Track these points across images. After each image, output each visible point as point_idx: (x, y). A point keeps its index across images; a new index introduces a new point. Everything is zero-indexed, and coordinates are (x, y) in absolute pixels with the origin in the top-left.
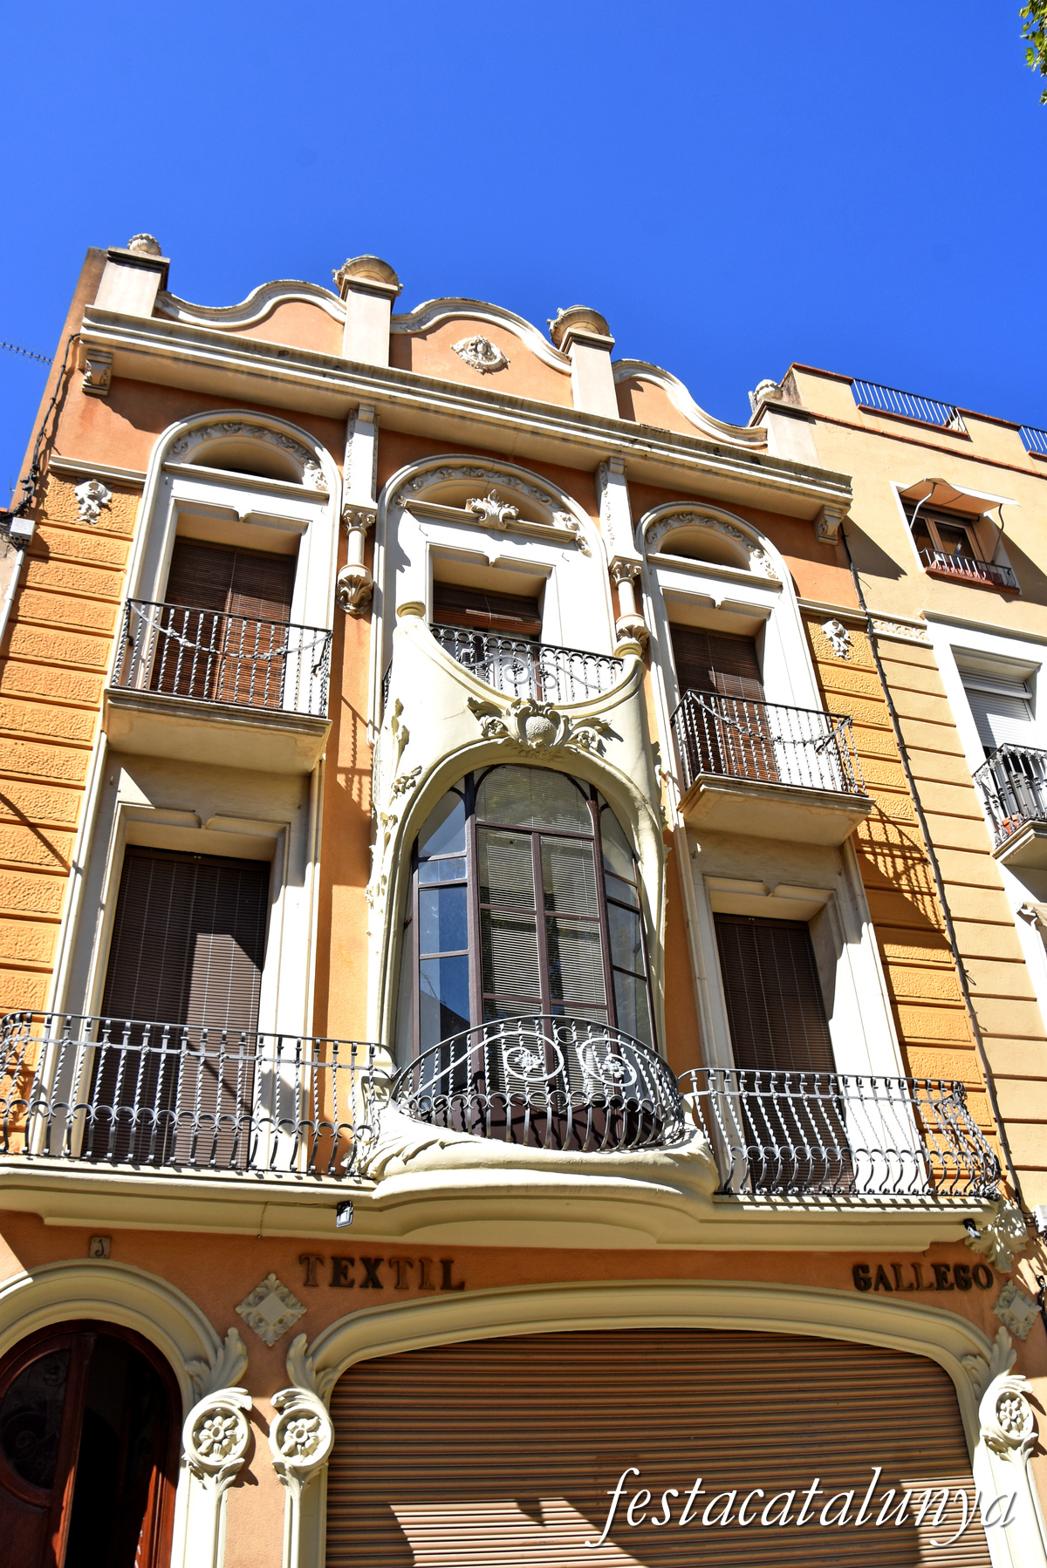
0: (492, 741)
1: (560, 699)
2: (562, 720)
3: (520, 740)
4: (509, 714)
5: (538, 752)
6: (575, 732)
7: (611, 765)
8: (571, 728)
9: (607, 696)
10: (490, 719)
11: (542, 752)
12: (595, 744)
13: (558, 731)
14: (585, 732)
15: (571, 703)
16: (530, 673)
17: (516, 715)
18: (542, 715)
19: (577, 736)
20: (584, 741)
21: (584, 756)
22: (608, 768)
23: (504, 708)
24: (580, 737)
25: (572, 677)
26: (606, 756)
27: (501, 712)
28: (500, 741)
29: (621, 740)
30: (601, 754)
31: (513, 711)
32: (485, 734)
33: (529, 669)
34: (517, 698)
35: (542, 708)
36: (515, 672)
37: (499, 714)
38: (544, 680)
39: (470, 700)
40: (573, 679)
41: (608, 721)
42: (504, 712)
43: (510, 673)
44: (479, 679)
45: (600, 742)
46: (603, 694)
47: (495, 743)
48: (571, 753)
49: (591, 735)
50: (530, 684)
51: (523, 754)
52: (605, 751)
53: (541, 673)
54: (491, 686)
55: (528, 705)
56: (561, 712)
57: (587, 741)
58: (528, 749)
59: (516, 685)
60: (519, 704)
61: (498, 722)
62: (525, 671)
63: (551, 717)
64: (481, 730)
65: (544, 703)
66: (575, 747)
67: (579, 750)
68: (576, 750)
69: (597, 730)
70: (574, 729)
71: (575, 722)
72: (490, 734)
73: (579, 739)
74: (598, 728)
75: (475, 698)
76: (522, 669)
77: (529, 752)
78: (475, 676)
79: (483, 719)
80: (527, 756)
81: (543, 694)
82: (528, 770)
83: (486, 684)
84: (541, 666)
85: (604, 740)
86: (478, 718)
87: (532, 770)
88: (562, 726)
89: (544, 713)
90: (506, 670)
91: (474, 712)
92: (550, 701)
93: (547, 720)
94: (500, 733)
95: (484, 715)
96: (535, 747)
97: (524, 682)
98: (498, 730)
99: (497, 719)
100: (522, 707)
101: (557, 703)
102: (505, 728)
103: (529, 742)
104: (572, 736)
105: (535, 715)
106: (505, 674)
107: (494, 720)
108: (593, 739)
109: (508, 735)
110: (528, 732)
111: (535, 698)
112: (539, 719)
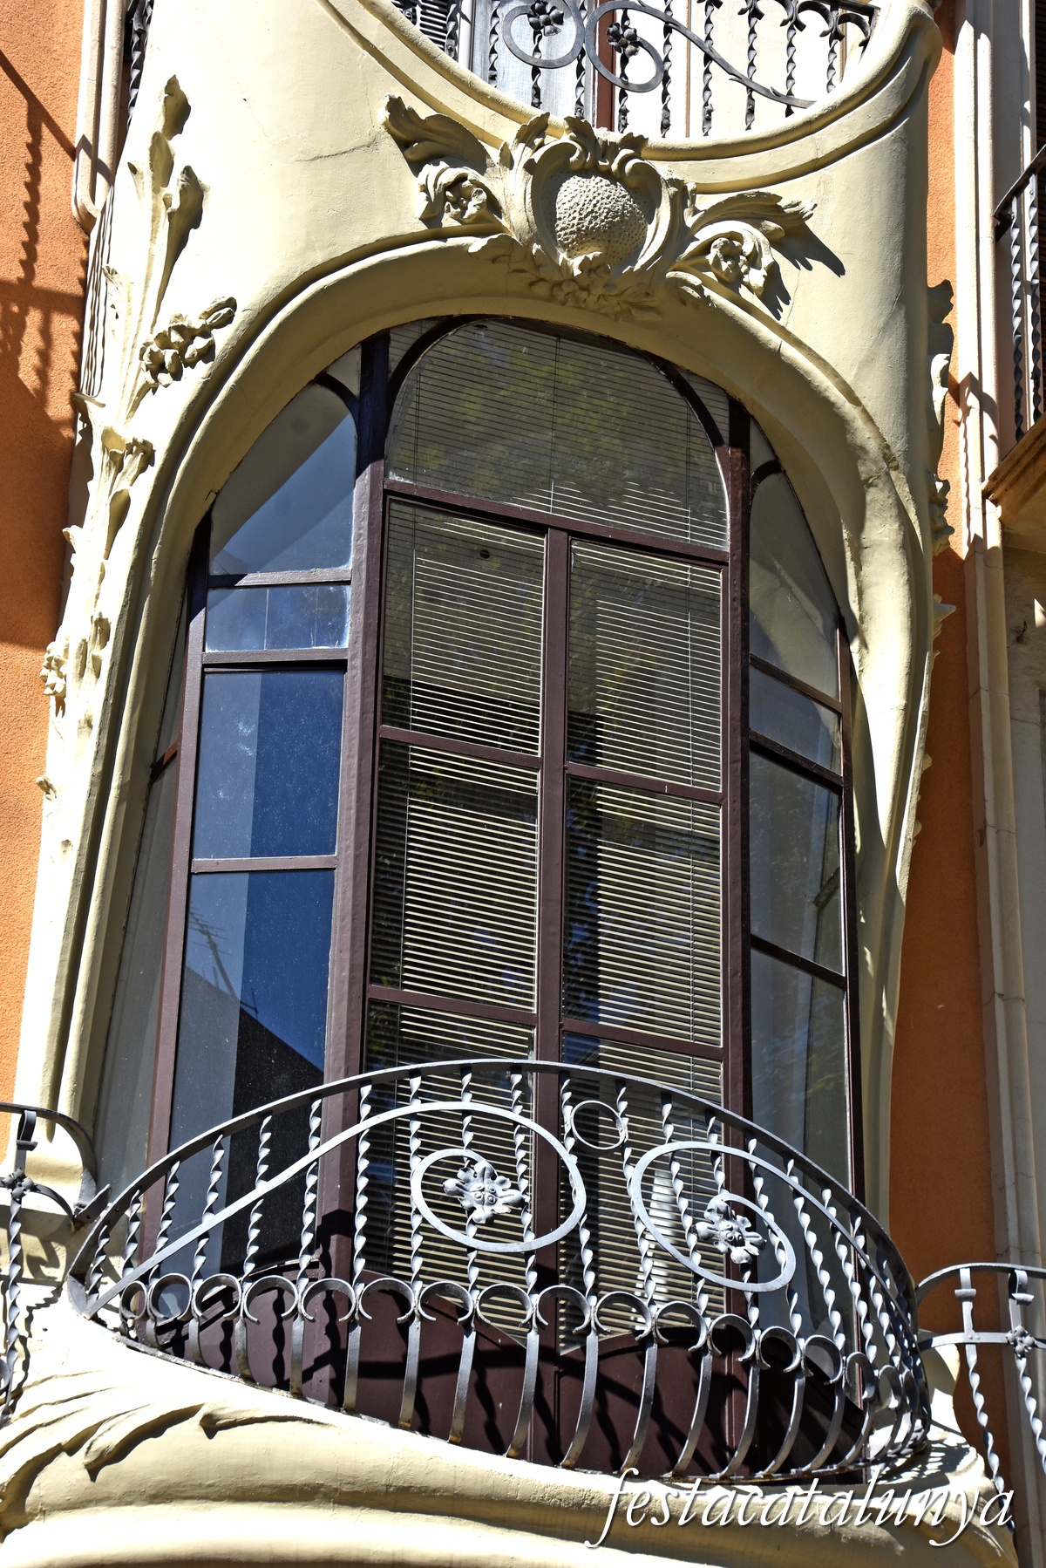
0: (452, 242)
1: (665, 127)
2: (667, 193)
3: (536, 247)
4: (507, 161)
5: (583, 289)
6: (704, 235)
7: (798, 344)
8: (690, 221)
9: (810, 127)
10: (450, 175)
11: (598, 290)
12: (756, 277)
13: (651, 228)
14: (734, 236)
15: (698, 140)
16: (581, 35)
17: (530, 166)
18: (606, 174)
19: (706, 248)
20: (725, 265)
21: (720, 312)
22: (789, 351)
23: (493, 141)
24: (714, 252)
25: (708, 59)
26: (790, 316)
27: (485, 154)
28: (476, 244)
29: (838, 268)
30: (775, 309)
31: (522, 154)
32: (431, 217)
33: (579, 20)
34: (538, 113)
35: (609, 150)
36: (537, 28)
37: (481, 164)
38: (625, 61)
39: (395, 105)
40: (713, 66)
41: (806, 206)
42: (494, 154)
43: (522, 29)
44: (426, 41)
45: (774, 270)
46: (799, 116)
47: (462, 250)
48: (685, 299)
49: (747, 248)
50: (580, 70)
51: (542, 289)
52: (787, 299)
53: (616, 36)
54: (460, 67)
55: (566, 138)
56: (663, 169)
57: (736, 267)
58: (557, 278)
59: (536, 72)
60: (541, 134)
61: (476, 183)
62: (569, 29)
63: (633, 182)
64: (419, 204)
65: (615, 137)
66: (696, 281)
67: (707, 292)
68: (699, 289)
69: (767, 234)
70: (700, 225)
71: (705, 202)
72: (448, 221)
73: (710, 258)
74: (773, 225)
75: (411, 101)
76: (559, 20)
77: (560, 284)
78: (415, 30)
79: (429, 170)
80: (551, 298)
81: (617, 106)
82: (551, 341)
83: (445, 57)
84: (619, 13)
85: (786, 266)
86: (416, 167)
87: (566, 344)
88: (664, 213)
89: (614, 167)
90: (511, 17)
91: (404, 145)
92: (635, 129)
93: (620, 190)
94: (477, 218)
95: (433, 159)
96: (577, 272)
97: (562, 63)
98: (472, 209)
99: (472, 174)
100: (550, 142)
101: (655, 138)
102: (492, 205)
103: (563, 256)
104: (692, 246)
105: (586, 172)
106: (507, 31)
107: (463, 178)
108: (754, 260)
109: (500, 229)
110: (560, 224)
111: (590, 118)
112: (598, 185)
